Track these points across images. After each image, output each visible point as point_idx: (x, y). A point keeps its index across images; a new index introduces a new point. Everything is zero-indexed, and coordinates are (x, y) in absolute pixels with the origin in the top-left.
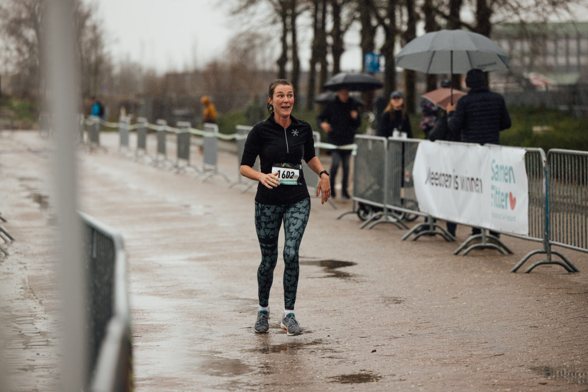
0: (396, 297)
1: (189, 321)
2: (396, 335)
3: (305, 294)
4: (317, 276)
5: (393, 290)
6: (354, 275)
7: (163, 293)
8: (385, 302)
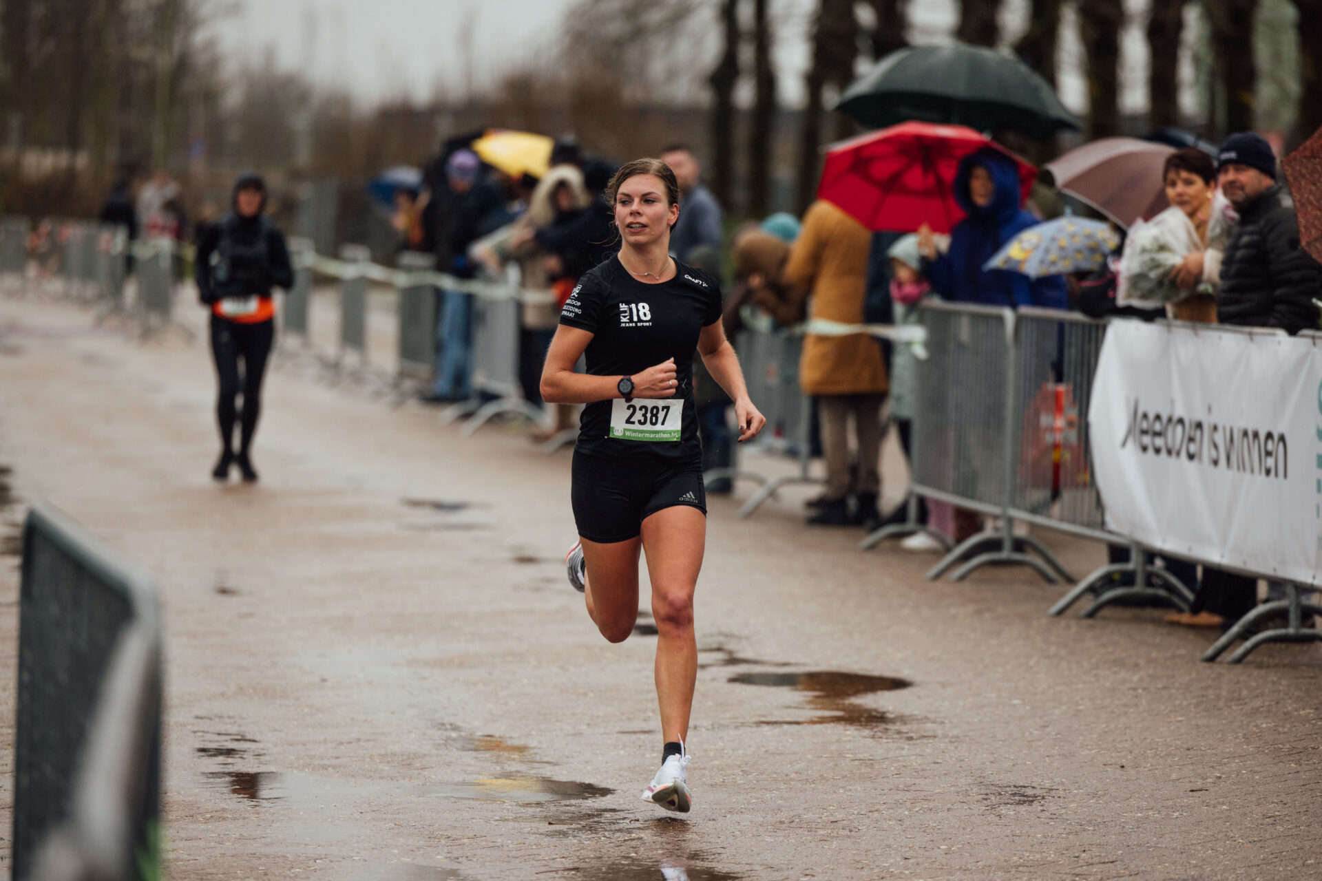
0: (1021, 784)
1: (396, 846)
3: (751, 773)
4: (789, 719)
5: (1014, 765)
6: (902, 719)
7: (326, 762)
8: (986, 799)
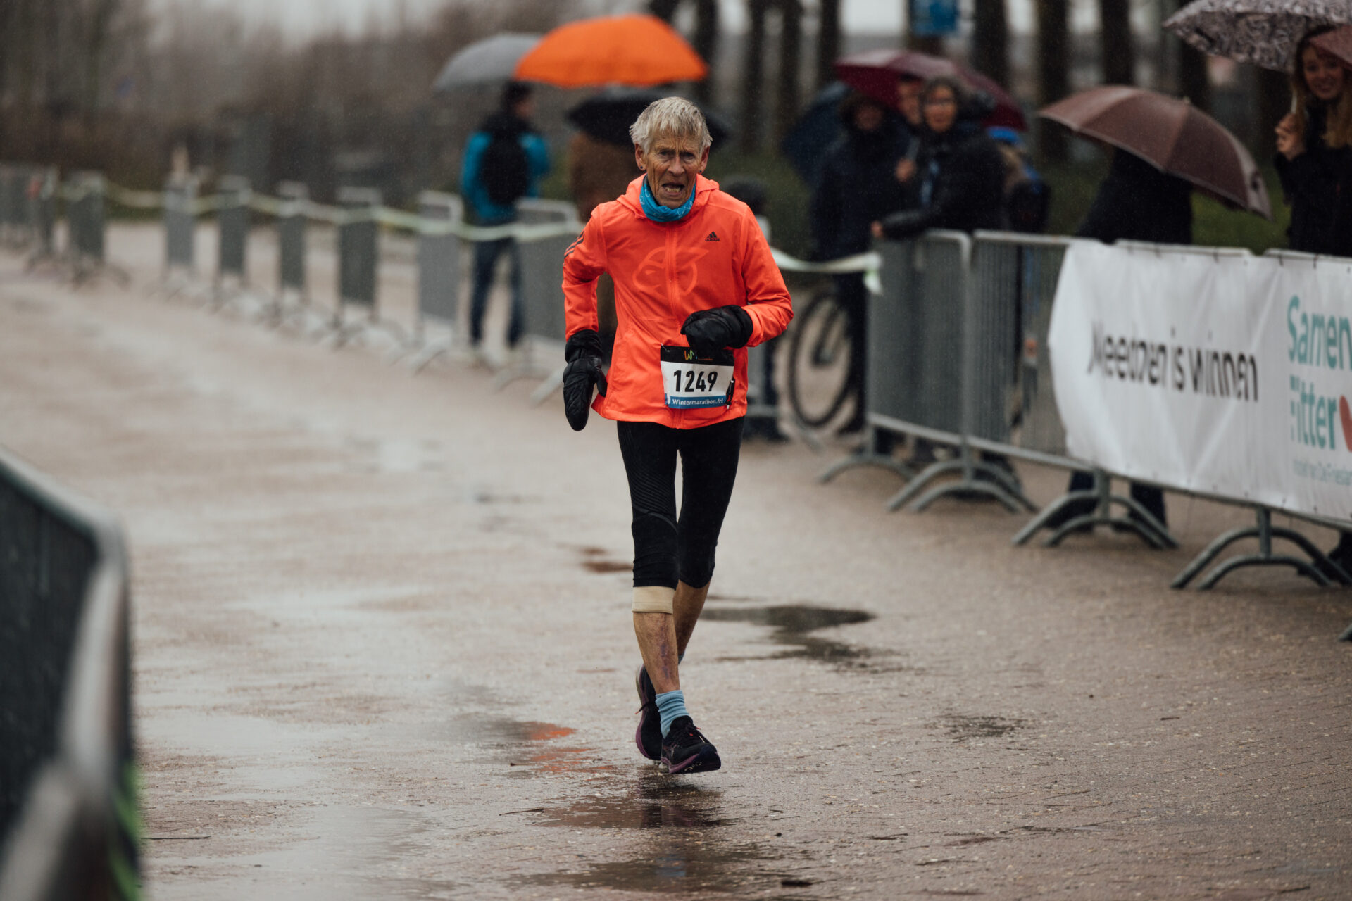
0: (990, 715)
1: (356, 791)
2: (982, 832)
4: (751, 654)
5: (981, 697)
6: (866, 652)
7: (282, 707)
8: (954, 731)
